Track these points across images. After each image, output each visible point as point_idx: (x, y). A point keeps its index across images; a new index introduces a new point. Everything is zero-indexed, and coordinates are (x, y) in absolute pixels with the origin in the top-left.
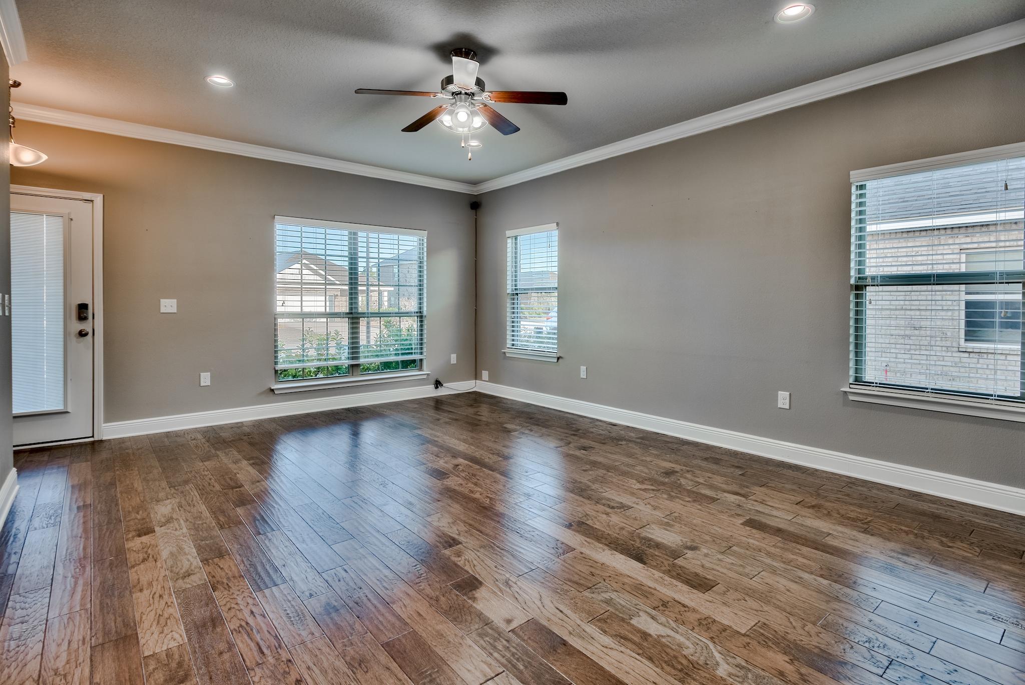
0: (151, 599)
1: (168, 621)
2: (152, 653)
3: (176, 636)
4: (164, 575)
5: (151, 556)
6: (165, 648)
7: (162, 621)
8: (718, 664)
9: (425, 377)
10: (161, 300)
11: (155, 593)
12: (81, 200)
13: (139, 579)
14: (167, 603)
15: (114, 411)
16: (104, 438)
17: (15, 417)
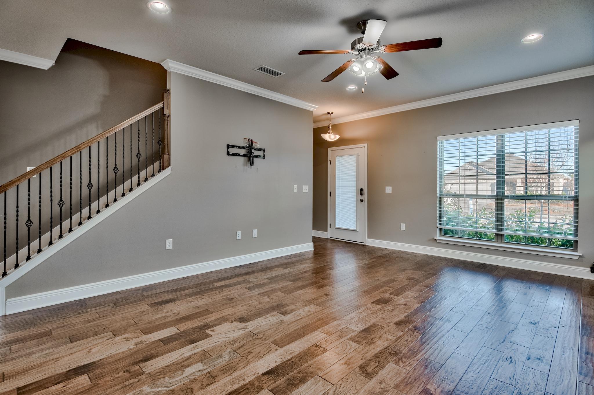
8: (151, 388)
9: (577, 258)
10: (386, 187)
12: (361, 147)
15: (372, 234)
16: (367, 245)
17: (336, 228)
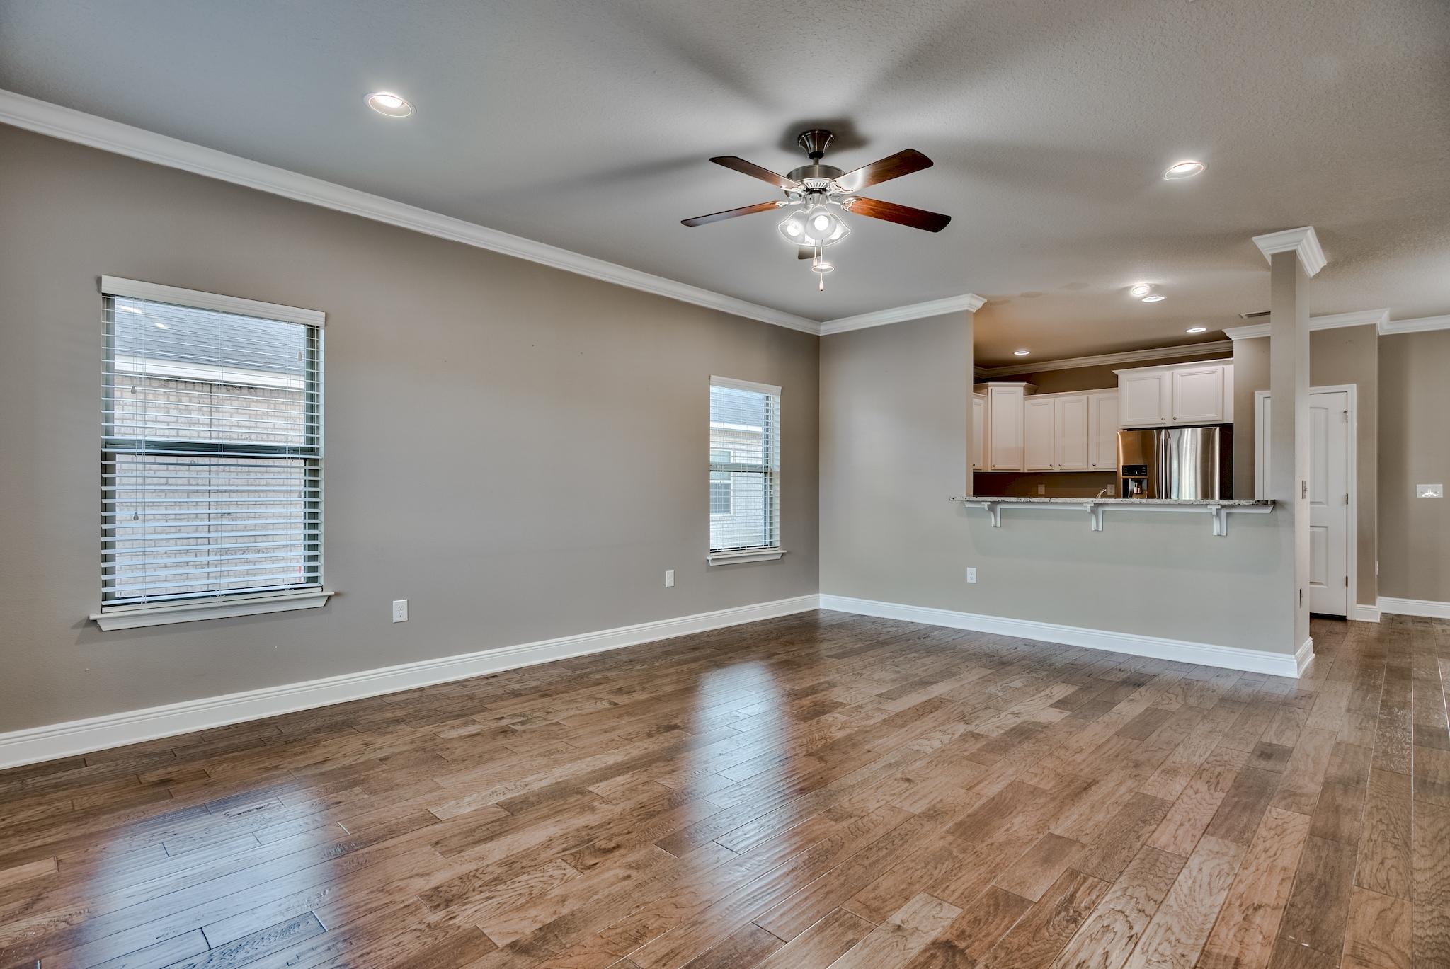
0: (1278, 855)
1: (1273, 827)
2: (1303, 815)
3: (1274, 815)
4: (1245, 871)
5: (1243, 908)
6: (1289, 813)
7: (1279, 830)
11: (1270, 857)
13: (1281, 884)
14: (1264, 841)
